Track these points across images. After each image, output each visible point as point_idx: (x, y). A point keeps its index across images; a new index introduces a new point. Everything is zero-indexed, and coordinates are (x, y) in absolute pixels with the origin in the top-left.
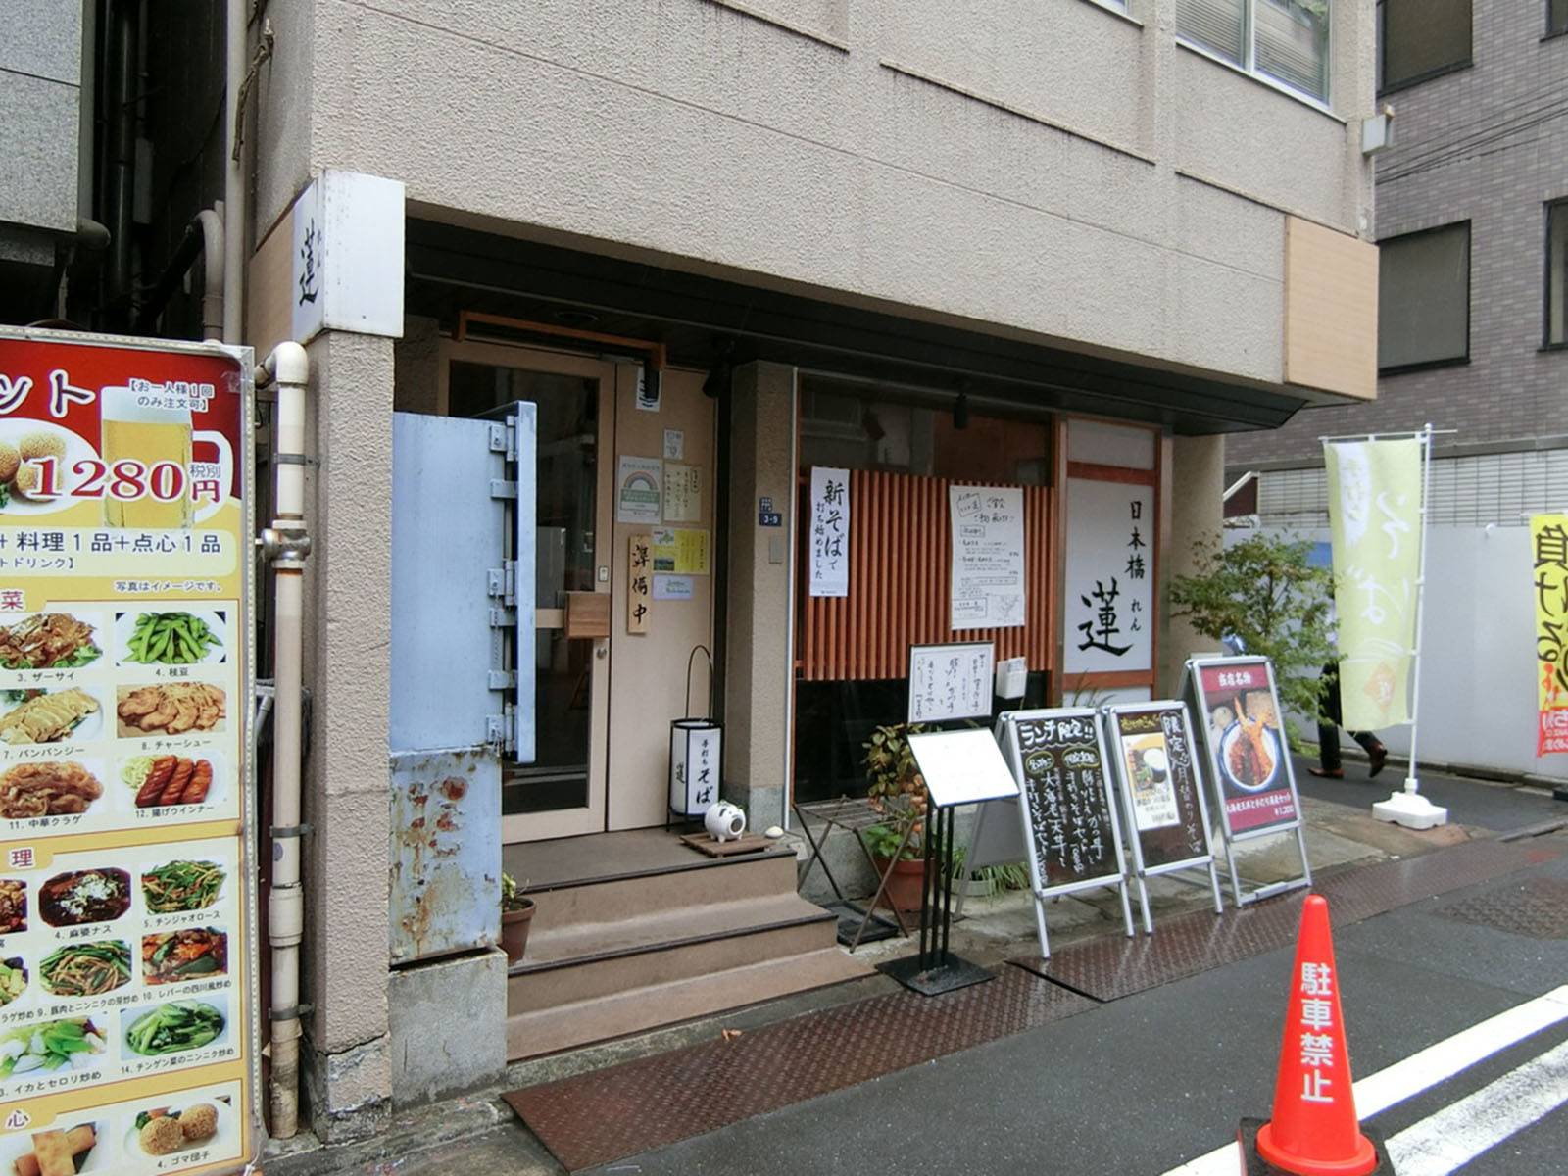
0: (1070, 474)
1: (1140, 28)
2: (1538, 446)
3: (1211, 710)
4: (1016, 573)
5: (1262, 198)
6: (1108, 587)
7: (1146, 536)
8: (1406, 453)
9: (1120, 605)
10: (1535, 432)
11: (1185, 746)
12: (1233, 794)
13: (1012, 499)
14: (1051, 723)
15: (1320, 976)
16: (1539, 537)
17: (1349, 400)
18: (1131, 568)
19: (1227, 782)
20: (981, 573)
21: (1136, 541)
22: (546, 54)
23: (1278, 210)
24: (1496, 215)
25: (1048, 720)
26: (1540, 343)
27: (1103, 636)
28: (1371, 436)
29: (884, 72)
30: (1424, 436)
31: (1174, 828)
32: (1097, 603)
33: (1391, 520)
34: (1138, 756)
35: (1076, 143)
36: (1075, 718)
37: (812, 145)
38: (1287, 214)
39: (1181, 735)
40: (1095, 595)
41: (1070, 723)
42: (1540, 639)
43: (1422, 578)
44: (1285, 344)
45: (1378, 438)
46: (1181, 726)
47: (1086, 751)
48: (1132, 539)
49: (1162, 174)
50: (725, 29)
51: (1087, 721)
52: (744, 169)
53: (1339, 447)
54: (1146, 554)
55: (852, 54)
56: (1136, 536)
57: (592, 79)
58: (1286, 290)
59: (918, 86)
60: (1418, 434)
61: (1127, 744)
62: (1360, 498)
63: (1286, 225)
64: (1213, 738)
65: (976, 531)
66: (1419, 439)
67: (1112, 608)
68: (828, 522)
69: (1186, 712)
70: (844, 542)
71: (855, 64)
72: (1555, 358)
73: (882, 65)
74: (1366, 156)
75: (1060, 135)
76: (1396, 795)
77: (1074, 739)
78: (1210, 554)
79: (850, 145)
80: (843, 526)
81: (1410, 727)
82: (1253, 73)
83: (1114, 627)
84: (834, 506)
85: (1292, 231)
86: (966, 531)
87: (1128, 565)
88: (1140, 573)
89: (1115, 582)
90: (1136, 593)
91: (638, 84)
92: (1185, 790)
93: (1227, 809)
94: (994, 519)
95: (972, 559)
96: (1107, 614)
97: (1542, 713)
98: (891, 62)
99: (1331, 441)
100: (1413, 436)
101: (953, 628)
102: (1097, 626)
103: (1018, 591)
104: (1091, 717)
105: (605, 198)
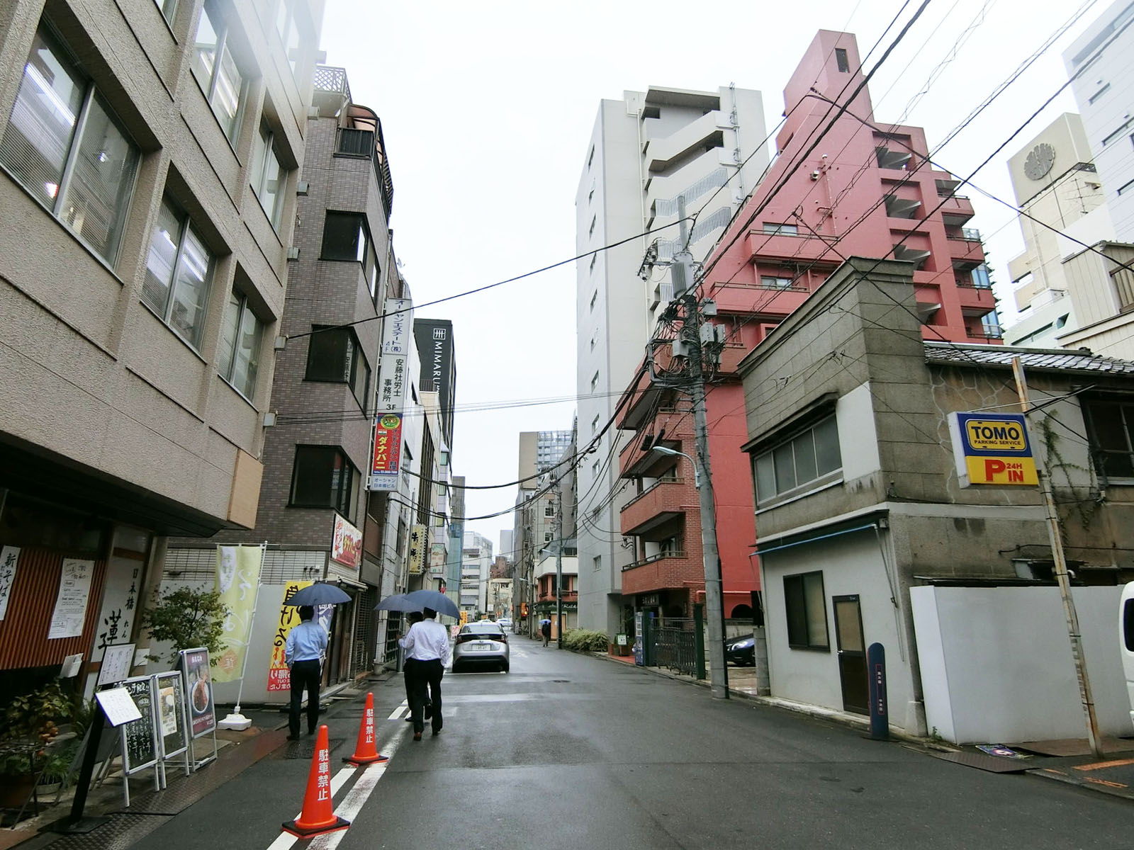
0: (115, 554)
1: (205, 364)
2: (281, 548)
3: (189, 673)
4: (83, 606)
5: (233, 441)
6: (116, 615)
7: (137, 588)
8: (255, 554)
9: (120, 623)
10: (281, 542)
11: (180, 693)
12: (196, 716)
13: (90, 565)
14: (134, 684)
15: (325, 753)
16: (288, 591)
17: (240, 528)
18: (128, 604)
19: (193, 710)
20: (68, 607)
21: (132, 590)
22: (7, 342)
23: (236, 446)
24: (275, 444)
25: (133, 683)
26: (287, 503)
27: (110, 641)
28: (240, 544)
29: (126, 371)
30: (264, 546)
31: (175, 733)
32: (111, 623)
33: (244, 582)
34: (164, 698)
35: (182, 410)
36: (143, 681)
37: (95, 399)
38: (239, 448)
39: (178, 688)
40: (111, 618)
41: (141, 684)
42: (277, 636)
43: (255, 610)
44: (230, 504)
45: (243, 545)
46: (179, 683)
47: (146, 697)
48: (131, 588)
49: (205, 427)
50: (77, 343)
51: (147, 682)
52: (69, 407)
53: (224, 548)
54: (135, 596)
55: (118, 362)
56: (133, 586)
57: (23, 357)
58: (234, 480)
59: (136, 378)
60: (261, 545)
61: (161, 692)
62: (230, 572)
63: (238, 453)
64: (189, 686)
65: (70, 583)
66: (261, 547)
67: (117, 625)
68: (5, 577)
69: (181, 676)
70: (9, 588)
71: (117, 366)
72: (292, 510)
73: (127, 368)
74: (264, 427)
75: (177, 406)
76: (229, 716)
77: (142, 692)
78: (162, 596)
79: (109, 401)
80: (11, 579)
81: (240, 680)
82: (233, 386)
83: (116, 635)
84: (9, 568)
85: (241, 456)
86: (67, 583)
87: (127, 602)
88: (130, 607)
89: (120, 611)
90: (128, 616)
91: (39, 362)
92: (179, 714)
93: (193, 723)
94: (80, 577)
95: (66, 599)
96: (114, 629)
97: (271, 670)
98: (129, 367)
99: (221, 545)
100: (259, 546)
101: (49, 638)
102: (109, 635)
103: (81, 617)
104: (148, 681)
105: (14, 413)
